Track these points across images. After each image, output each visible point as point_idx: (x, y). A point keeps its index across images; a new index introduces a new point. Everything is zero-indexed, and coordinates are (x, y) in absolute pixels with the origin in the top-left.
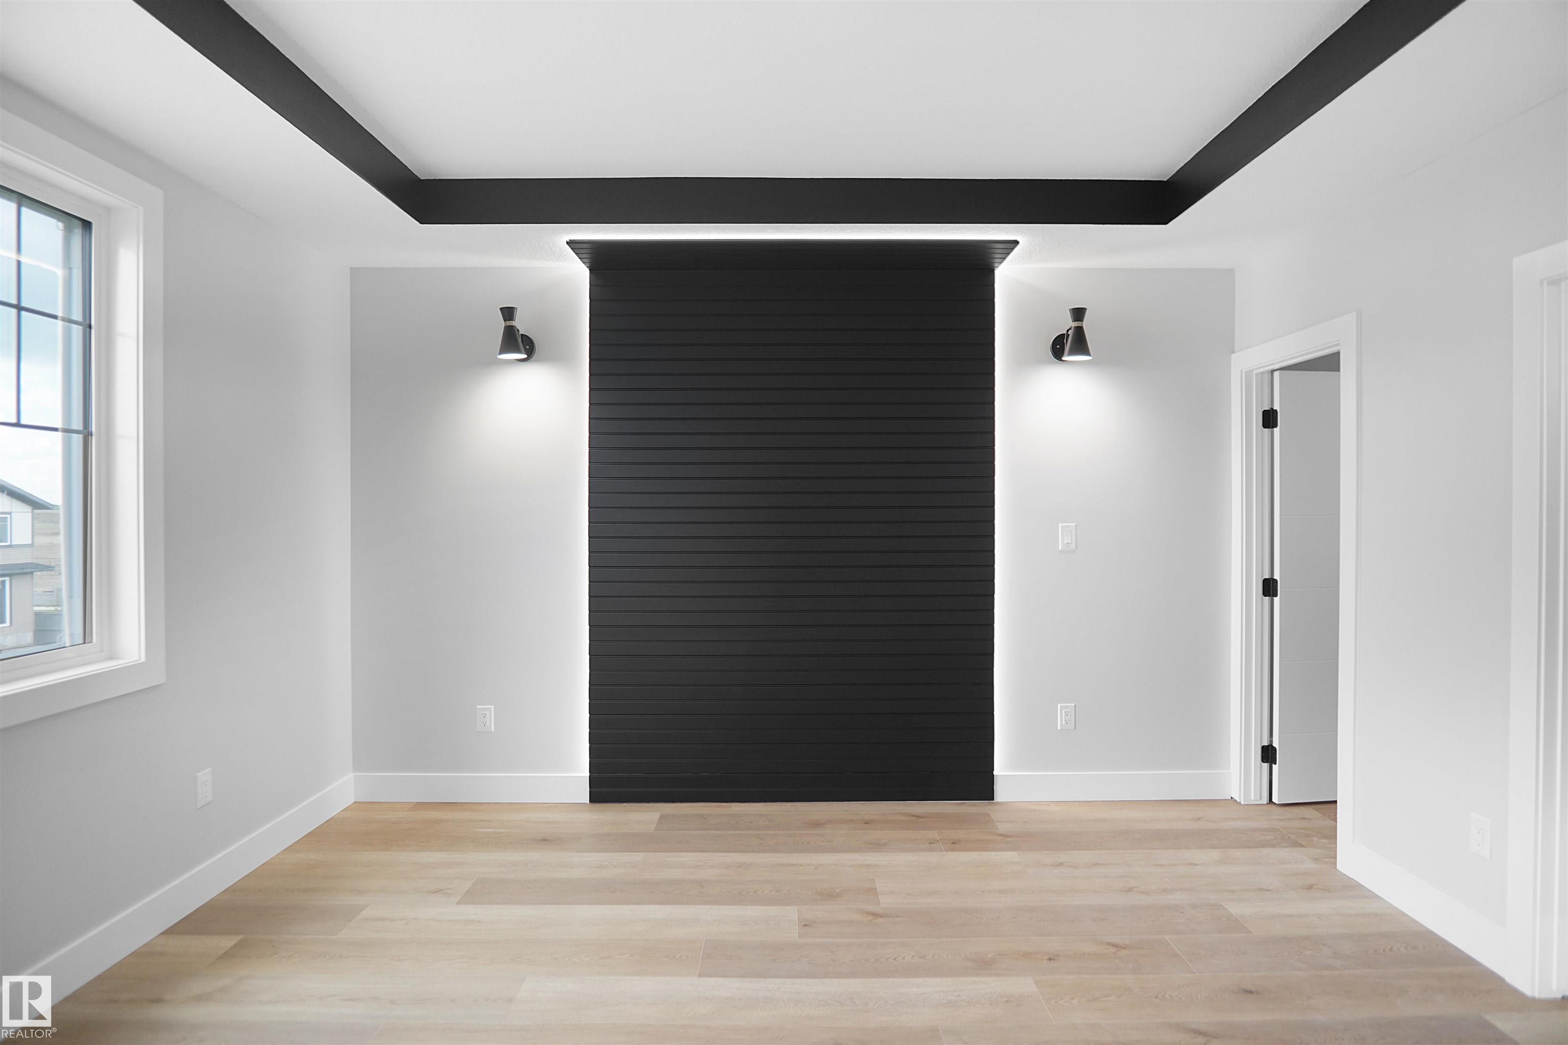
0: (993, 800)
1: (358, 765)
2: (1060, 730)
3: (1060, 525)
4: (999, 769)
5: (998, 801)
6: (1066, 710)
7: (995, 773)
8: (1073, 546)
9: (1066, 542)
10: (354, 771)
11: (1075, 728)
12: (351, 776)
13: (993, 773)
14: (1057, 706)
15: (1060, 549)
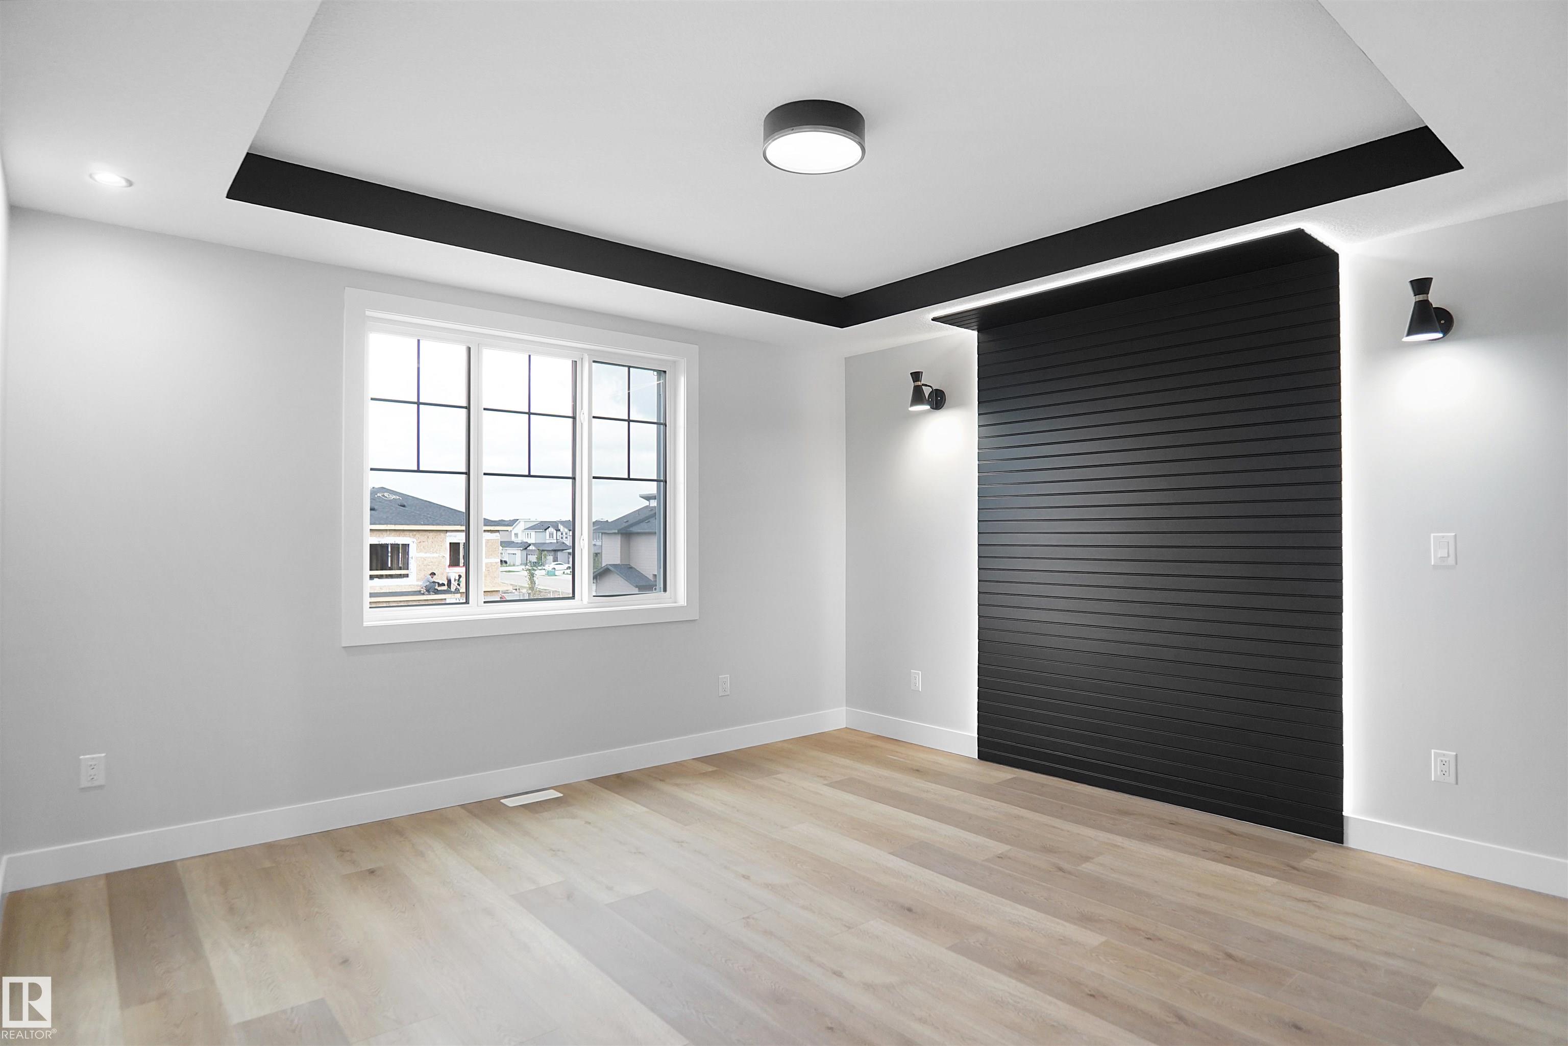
0: (1343, 844)
1: (849, 703)
2: (1435, 781)
3: (1432, 535)
4: (1348, 810)
5: (1349, 846)
6: (1442, 758)
7: (1344, 814)
8: (1451, 561)
9: (1439, 556)
10: (846, 706)
11: (1457, 783)
12: (844, 708)
13: (1342, 813)
14: (1431, 752)
15: (1433, 564)
